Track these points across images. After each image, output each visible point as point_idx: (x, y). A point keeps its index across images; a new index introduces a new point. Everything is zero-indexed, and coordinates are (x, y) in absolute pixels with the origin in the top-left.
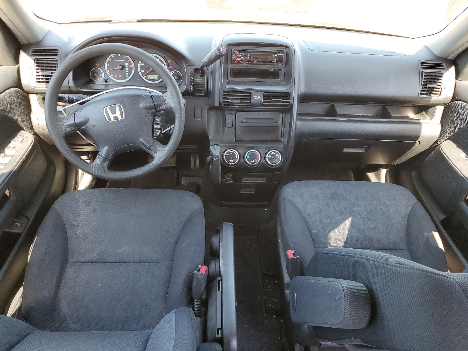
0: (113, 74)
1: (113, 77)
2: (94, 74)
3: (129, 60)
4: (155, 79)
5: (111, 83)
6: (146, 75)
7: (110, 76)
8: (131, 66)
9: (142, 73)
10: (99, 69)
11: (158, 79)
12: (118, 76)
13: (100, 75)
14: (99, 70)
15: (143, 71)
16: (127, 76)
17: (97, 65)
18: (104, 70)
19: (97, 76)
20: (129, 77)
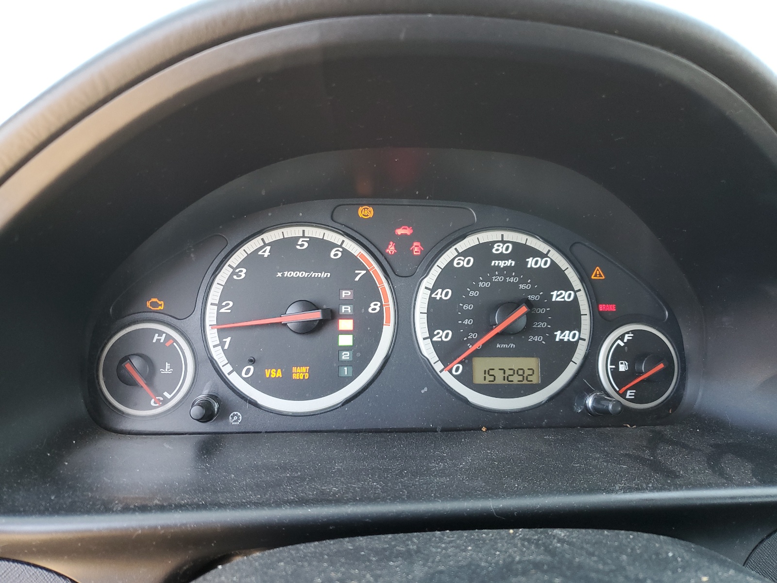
0: (252, 361)
1: (254, 381)
2: (128, 366)
3: (363, 268)
4: (516, 379)
5: (235, 420)
6: (467, 363)
7: (236, 380)
8: (374, 307)
9: (438, 347)
10: (162, 333)
11: (535, 379)
12: (287, 374)
13: (167, 369)
14: (163, 339)
15: (444, 335)
16: (346, 371)
17: (155, 304)
18: (196, 337)
19: (141, 382)
20: (357, 372)
